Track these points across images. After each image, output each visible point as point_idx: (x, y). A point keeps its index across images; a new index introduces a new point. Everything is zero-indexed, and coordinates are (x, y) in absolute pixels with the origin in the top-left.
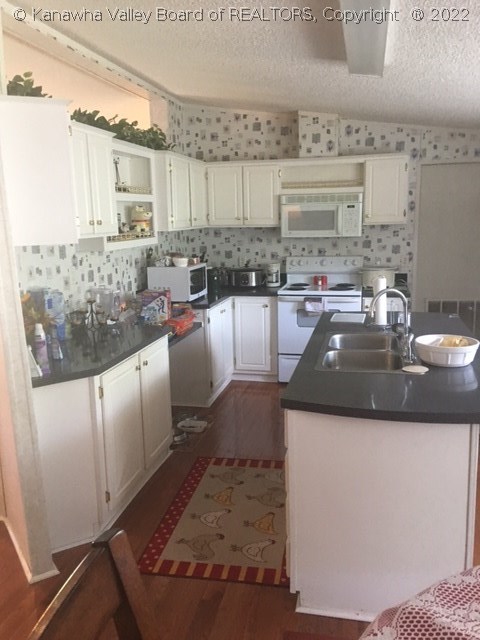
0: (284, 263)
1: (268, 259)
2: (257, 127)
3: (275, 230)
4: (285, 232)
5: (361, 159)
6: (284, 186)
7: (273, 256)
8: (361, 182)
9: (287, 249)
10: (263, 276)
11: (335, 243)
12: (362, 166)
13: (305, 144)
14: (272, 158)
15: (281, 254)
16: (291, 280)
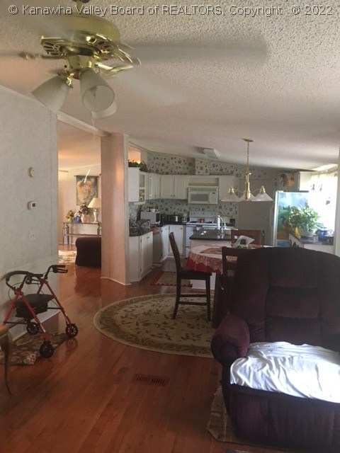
0: (188, 213)
1: (182, 212)
2: (180, 162)
3: (186, 201)
4: (189, 202)
5: (217, 177)
6: (190, 184)
7: (185, 210)
8: (217, 184)
9: (190, 208)
10: (181, 218)
11: (208, 206)
12: (218, 179)
13: (197, 170)
14: (185, 174)
15: (187, 209)
16: (191, 220)
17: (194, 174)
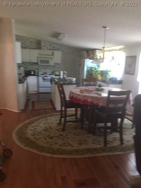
8: (53, 55)
11: (48, 66)
12: (53, 52)
13: (42, 47)
16: (40, 73)
17: (40, 49)
